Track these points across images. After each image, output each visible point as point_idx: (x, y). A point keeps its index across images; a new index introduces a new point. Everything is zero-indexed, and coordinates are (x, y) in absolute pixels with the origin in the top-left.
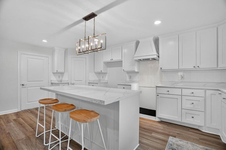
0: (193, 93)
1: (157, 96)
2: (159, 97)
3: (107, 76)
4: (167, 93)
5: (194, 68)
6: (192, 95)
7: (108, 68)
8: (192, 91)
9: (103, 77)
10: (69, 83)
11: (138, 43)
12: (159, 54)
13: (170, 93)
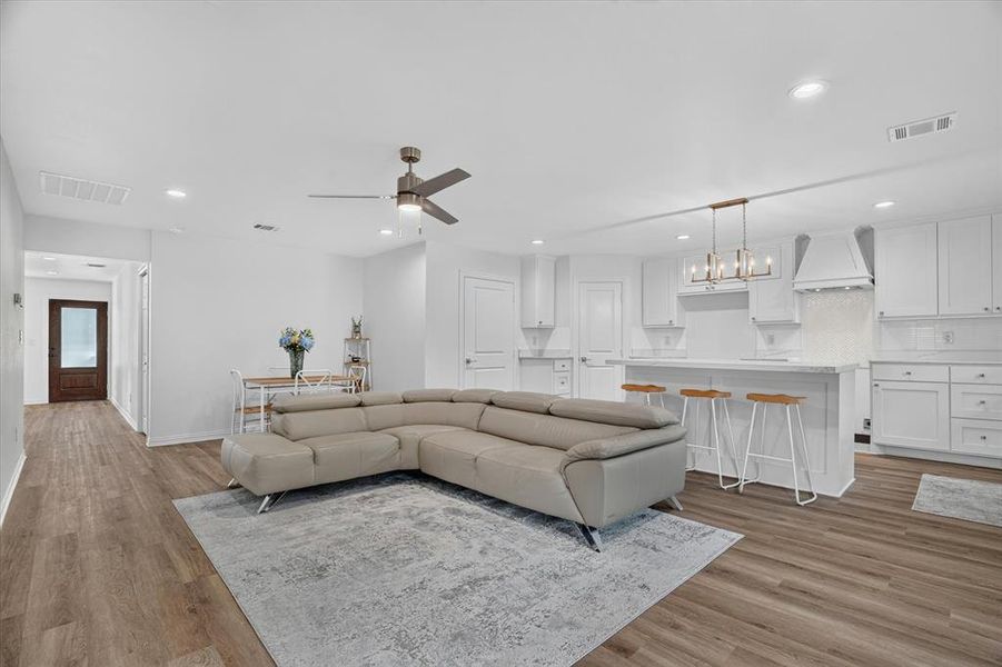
0: (983, 376)
1: (874, 388)
2: (880, 389)
3: (683, 339)
4: (907, 377)
5: (984, 312)
6: (981, 380)
7: (688, 313)
8: (980, 370)
9: (667, 343)
10: (572, 359)
11: (802, 242)
12: (873, 275)
13: (912, 378)
